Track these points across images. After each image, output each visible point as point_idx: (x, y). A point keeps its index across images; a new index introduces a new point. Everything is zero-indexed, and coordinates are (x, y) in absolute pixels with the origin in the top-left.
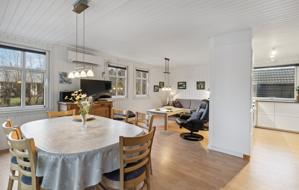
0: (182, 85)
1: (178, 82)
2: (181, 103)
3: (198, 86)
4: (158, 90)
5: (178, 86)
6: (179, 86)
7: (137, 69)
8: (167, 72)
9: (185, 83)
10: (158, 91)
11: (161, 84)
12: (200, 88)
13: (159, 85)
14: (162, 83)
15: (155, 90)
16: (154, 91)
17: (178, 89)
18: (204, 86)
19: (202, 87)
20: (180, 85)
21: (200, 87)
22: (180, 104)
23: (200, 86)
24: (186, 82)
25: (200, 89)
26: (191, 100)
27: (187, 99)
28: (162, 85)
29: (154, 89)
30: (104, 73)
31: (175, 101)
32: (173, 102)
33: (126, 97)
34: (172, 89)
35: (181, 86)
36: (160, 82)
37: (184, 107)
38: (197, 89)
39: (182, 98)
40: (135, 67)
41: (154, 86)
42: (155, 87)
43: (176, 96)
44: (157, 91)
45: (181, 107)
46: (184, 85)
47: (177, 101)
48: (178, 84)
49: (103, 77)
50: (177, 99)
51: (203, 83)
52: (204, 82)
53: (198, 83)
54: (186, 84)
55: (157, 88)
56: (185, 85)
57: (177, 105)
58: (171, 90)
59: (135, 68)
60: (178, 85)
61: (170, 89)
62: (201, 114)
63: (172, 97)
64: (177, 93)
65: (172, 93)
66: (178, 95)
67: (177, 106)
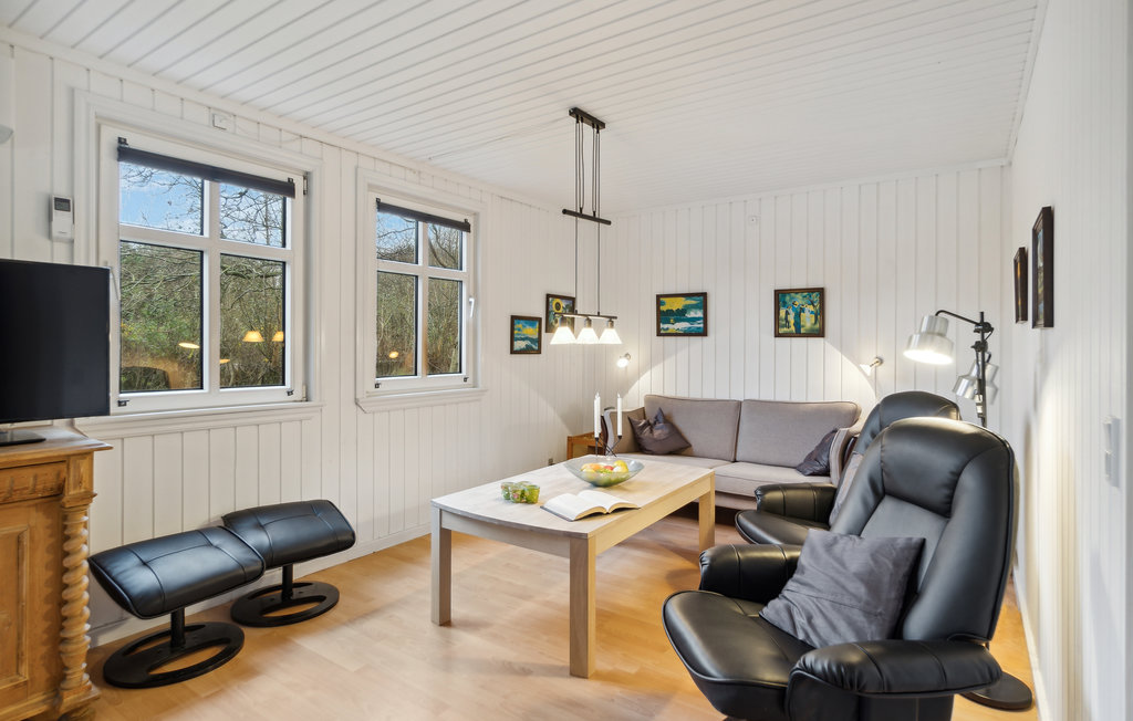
0: (680, 315)
1: (658, 297)
2: (679, 422)
3: (782, 313)
4: (539, 341)
5: (659, 322)
6: (663, 316)
7: (385, 200)
8: (588, 211)
9: (702, 299)
10: (539, 352)
11: (558, 308)
12: (793, 329)
13: (541, 314)
14: (563, 304)
15: (519, 345)
16: (513, 352)
17: (659, 334)
18: (821, 314)
19: (808, 321)
20: (670, 312)
21: (798, 325)
22: (675, 431)
23: (798, 316)
24: (704, 295)
25: (798, 334)
26: (739, 404)
27: (712, 397)
28: (561, 308)
29: (513, 339)
30: (63, 204)
31: (642, 412)
32: (630, 419)
33: (299, 394)
34: (622, 334)
35: (677, 321)
36: (548, 296)
37: (696, 447)
38: (777, 335)
39: (683, 394)
40: (371, 187)
41: (514, 319)
42: (518, 325)
43: (645, 378)
44: (534, 348)
45: (678, 447)
46: (692, 314)
47: (656, 412)
48: (659, 303)
49: (49, 235)
50: (651, 400)
51: (815, 297)
52: (821, 291)
53: (780, 297)
54: (704, 307)
55: (531, 331)
56: (700, 314)
57: (657, 433)
58: (619, 342)
59: (373, 197)
60: (659, 313)
61: (610, 336)
62: (905, 569)
63: (624, 387)
64: (651, 363)
65: (622, 363)
66: (657, 370)
67: (656, 440)
